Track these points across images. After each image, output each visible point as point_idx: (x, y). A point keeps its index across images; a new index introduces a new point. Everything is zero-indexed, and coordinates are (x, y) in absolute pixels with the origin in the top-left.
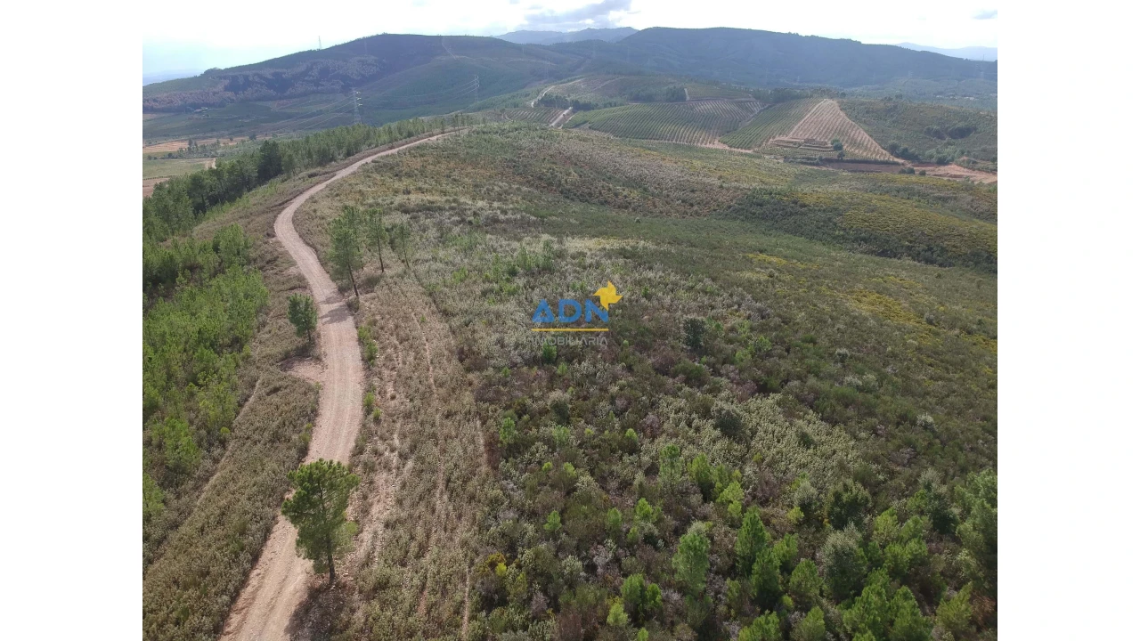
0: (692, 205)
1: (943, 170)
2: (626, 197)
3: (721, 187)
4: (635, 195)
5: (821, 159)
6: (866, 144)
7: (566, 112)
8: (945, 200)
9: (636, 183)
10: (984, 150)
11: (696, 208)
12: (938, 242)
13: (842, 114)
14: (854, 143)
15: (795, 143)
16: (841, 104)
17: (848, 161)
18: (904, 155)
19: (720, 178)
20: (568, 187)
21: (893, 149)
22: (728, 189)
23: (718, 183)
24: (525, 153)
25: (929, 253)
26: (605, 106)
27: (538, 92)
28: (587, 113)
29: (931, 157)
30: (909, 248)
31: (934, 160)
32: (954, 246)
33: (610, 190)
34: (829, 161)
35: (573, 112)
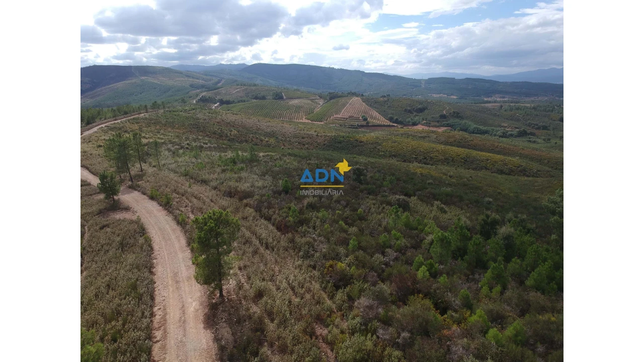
0: (304, 145)
1: (415, 127)
2: (267, 141)
3: (317, 135)
4: (272, 141)
5: (358, 125)
6: (377, 117)
7: (216, 105)
8: (424, 137)
9: (272, 135)
10: (433, 117)
11: (307, 146)
12: (428, 154)
13: (364, 104)
14: (372, 117)
15: (344, 118)
16: (362, 99)
17: (371, 126)
18: (397, 122)
19: (315, 131)
20: (233, 137)
21: (391, 119)
22: (321, 136)
23: (316, 134)
24: (201, 121)
25: (425, 160)
26: (239, 102)
27: (197, 95)
28: (229, 105)
29: (409, 122)
30: (416, 158)
31: (411, 123)
32: (435, 156)
33: (257, 138)
34: (362, 126)
35: (220, 105)
